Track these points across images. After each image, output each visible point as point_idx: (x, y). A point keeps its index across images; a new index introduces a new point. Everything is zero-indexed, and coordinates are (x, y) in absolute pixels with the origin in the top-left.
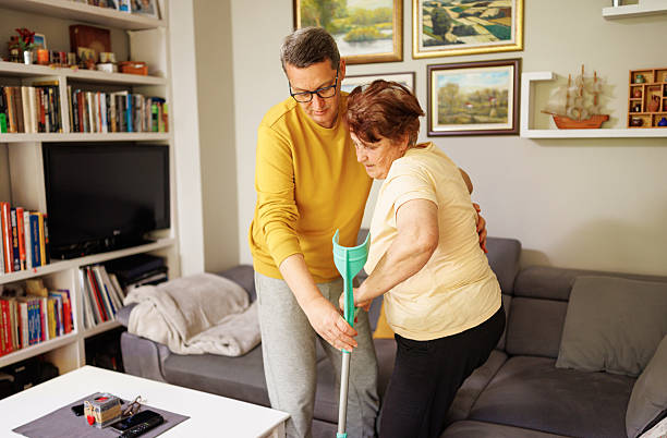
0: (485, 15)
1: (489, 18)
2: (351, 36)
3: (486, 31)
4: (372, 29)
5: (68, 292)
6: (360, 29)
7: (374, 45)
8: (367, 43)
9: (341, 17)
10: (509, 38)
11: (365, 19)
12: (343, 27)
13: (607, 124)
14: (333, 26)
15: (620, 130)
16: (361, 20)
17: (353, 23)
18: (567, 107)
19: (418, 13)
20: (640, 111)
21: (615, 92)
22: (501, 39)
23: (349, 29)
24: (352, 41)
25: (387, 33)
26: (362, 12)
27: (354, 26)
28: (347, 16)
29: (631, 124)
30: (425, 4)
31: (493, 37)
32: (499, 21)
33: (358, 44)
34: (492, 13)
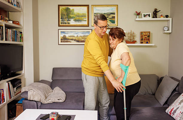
0: (109, 17)
1: (110, 18)
2: (75, 19)
3: (109, 21)
4: (81, 18)
5: (3, 90)
6: (78, 18)
7: (82, 22)
8: (79, 21)
9: (72, 14)
10: (115, 23)
11: (79, 16)
12: (73, 17)
13: (136, 43)
14: (70, 16)
15: (138, 44)
16: (78, 16)
17: (76, 16)
18: (129, 39)
19: (93, 15)
20: (143, 40)
21: (137, 36)
22: (113, 23)
23: (75, 17)
24: (75, 20)
25: (85, 19)
26: (79, 14)
27: (76, 17)
28: (74, 14)
29: (141, 43)
30: (94, 13)
31: (111, 22)
32: (112, 19)
33: (77, 22)
34: (111, 17)
